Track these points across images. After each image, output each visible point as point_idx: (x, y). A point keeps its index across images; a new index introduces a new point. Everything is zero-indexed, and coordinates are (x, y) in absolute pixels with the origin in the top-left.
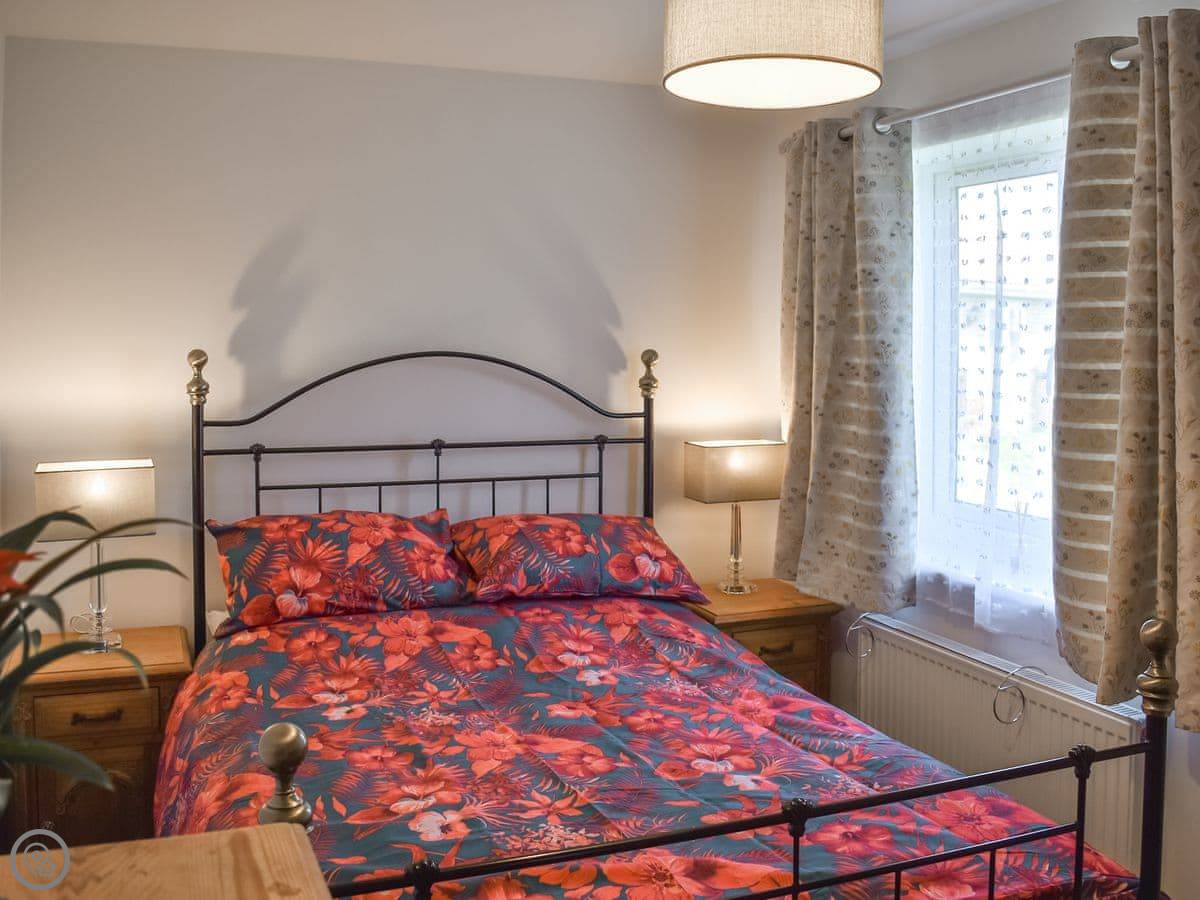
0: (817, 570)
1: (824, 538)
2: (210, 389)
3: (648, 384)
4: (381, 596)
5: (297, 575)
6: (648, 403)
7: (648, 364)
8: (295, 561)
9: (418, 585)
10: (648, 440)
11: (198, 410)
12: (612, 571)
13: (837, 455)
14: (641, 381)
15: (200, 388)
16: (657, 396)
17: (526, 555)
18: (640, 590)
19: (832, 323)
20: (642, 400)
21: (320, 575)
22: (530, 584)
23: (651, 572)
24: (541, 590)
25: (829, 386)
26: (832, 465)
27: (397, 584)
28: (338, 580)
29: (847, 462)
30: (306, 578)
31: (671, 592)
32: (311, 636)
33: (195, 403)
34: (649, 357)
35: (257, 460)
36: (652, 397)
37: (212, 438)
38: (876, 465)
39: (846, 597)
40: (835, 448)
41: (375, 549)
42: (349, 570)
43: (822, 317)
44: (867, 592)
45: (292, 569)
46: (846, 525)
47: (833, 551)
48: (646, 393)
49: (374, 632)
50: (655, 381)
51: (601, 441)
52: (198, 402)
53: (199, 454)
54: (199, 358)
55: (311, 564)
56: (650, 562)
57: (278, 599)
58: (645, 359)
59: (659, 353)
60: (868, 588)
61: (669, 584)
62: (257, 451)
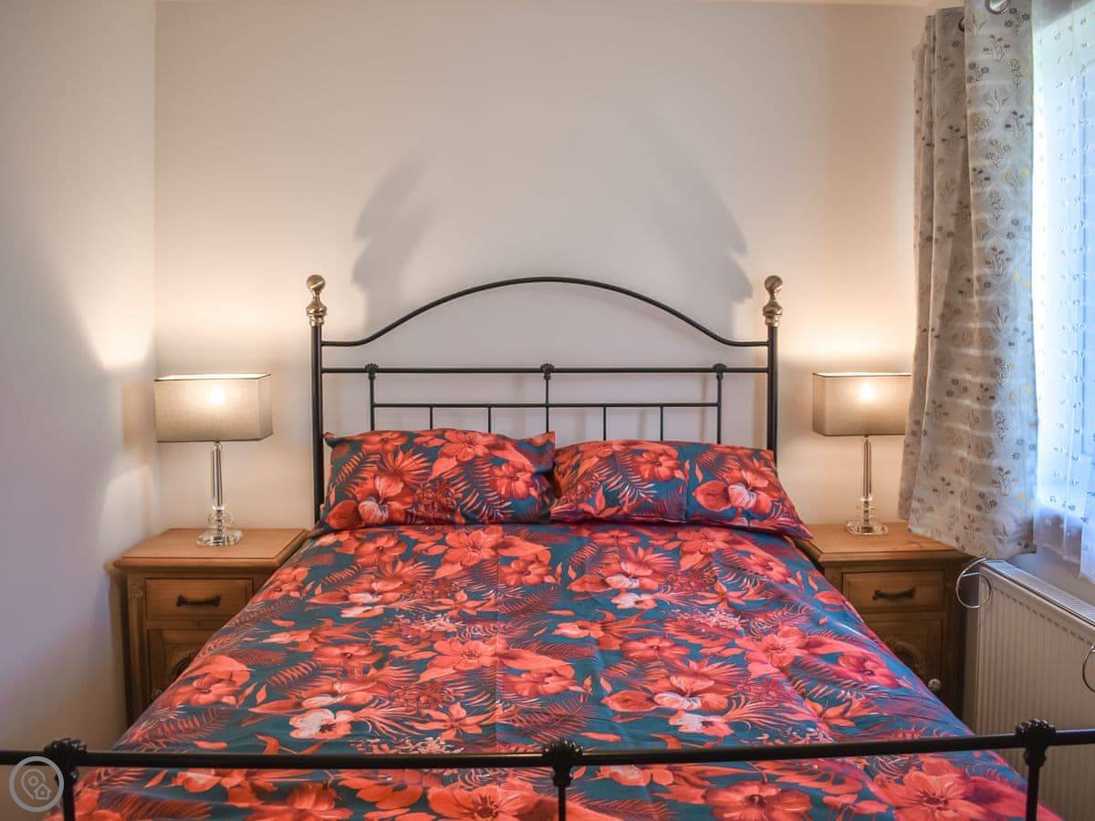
0: (931, 509)
1: (942, 472)
2: (328, 312)
3: (771, 311)
4: (459, 510)
5: (381, 484)
6: (772, 331)
7: (771, 291)
8: (383, 471)
9: (496, 500)
10: (771, 370)
11: (317, 331)
12: (701, 499)
13: (955, 382)
14: (764, 308)
15: (318, 311)
16: (781, 324)
17: (609, 477)
18: (731, 520)
19: (950, 234)
20: (766, 328)
21: (402, 485)
22: (608, 505)
23: (746, 501)
24: (620, 513)
25: (947, 305)
26: (950, 394)
27: (475, 498)
28: (419, 491)
29: (965, 389)
30: (390, 486)
31: (767, 525)
32: (382, 542)
33: (313, 325)
34: (773, 284)
35: (372, 379)
36: (776, 325)
37: (330, 357)
38: (986, 390)
39: (957, 539)
40: (952, 374)
41: (461, 464)
42: (431, 481)
43: (940, 229)
44: (976, 533)
45: (378, 479)
46: (962, 460)
47: (950, 488)
48: (769, 321)
49: (442, 542)
50: (779, 308)
51: (720, 370)
52: (316, 323)
53: (318, 371)
54: (317, 284)
55: (397, 474)
56: (745, 492)
57: (361, 505)
58: (769, 285)
59: (782, 278)
60: (978, 530)
61: (764, 516)
62: (372, 371)
